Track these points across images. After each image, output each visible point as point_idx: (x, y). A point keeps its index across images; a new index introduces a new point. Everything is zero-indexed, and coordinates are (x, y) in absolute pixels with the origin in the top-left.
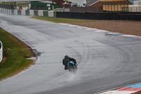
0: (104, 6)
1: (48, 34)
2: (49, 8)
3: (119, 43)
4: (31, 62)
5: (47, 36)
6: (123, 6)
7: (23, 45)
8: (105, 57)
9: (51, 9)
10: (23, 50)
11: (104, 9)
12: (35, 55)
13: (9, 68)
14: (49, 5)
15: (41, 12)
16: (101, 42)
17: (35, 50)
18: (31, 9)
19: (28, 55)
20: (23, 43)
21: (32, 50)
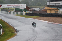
0: (47, 11)
1: (22, 22)
2: (23, 11)
3: (54, 27)
4: (15, 35)
5: (22, 23)
6: (55, 11)
7: (11, 27)
8: (47, 33)
9: (24, 12)
10: (11, 29)
11: (47, 12)
12: (16, 32)
13: (5, 37)
14: (23, 10)
15: (19, 13)
16: (45, 26)
17: (17, 29)
18: (15, 11)
19: (13, 32)
20: (11, 26)
21: (15, 29)
